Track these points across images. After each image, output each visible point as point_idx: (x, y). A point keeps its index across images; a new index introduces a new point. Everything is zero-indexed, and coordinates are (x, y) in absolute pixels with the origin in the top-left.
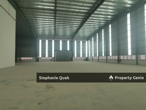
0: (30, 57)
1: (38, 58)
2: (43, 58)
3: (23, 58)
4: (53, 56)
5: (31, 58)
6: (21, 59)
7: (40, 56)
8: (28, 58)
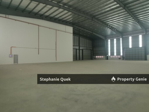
0: (101, 55)
1: (107, 57)
2: (112, 57)
3: (97, 57)
4: (122, 54)
5: (102, 57)
6: (95, 57)
7: (109, 54)
8: (100, 57)
